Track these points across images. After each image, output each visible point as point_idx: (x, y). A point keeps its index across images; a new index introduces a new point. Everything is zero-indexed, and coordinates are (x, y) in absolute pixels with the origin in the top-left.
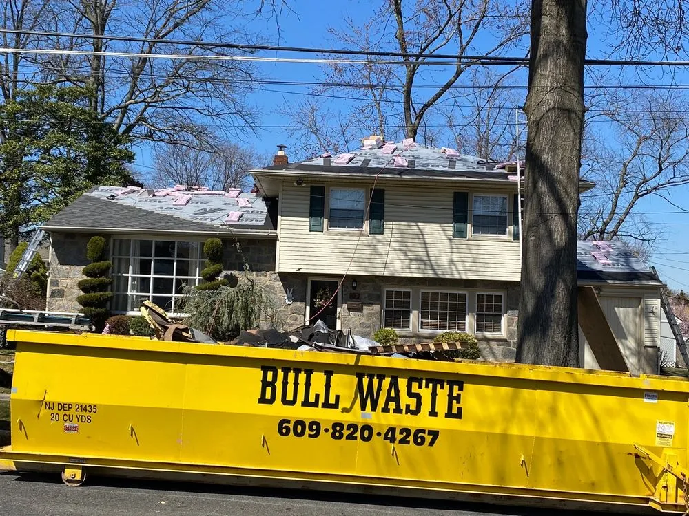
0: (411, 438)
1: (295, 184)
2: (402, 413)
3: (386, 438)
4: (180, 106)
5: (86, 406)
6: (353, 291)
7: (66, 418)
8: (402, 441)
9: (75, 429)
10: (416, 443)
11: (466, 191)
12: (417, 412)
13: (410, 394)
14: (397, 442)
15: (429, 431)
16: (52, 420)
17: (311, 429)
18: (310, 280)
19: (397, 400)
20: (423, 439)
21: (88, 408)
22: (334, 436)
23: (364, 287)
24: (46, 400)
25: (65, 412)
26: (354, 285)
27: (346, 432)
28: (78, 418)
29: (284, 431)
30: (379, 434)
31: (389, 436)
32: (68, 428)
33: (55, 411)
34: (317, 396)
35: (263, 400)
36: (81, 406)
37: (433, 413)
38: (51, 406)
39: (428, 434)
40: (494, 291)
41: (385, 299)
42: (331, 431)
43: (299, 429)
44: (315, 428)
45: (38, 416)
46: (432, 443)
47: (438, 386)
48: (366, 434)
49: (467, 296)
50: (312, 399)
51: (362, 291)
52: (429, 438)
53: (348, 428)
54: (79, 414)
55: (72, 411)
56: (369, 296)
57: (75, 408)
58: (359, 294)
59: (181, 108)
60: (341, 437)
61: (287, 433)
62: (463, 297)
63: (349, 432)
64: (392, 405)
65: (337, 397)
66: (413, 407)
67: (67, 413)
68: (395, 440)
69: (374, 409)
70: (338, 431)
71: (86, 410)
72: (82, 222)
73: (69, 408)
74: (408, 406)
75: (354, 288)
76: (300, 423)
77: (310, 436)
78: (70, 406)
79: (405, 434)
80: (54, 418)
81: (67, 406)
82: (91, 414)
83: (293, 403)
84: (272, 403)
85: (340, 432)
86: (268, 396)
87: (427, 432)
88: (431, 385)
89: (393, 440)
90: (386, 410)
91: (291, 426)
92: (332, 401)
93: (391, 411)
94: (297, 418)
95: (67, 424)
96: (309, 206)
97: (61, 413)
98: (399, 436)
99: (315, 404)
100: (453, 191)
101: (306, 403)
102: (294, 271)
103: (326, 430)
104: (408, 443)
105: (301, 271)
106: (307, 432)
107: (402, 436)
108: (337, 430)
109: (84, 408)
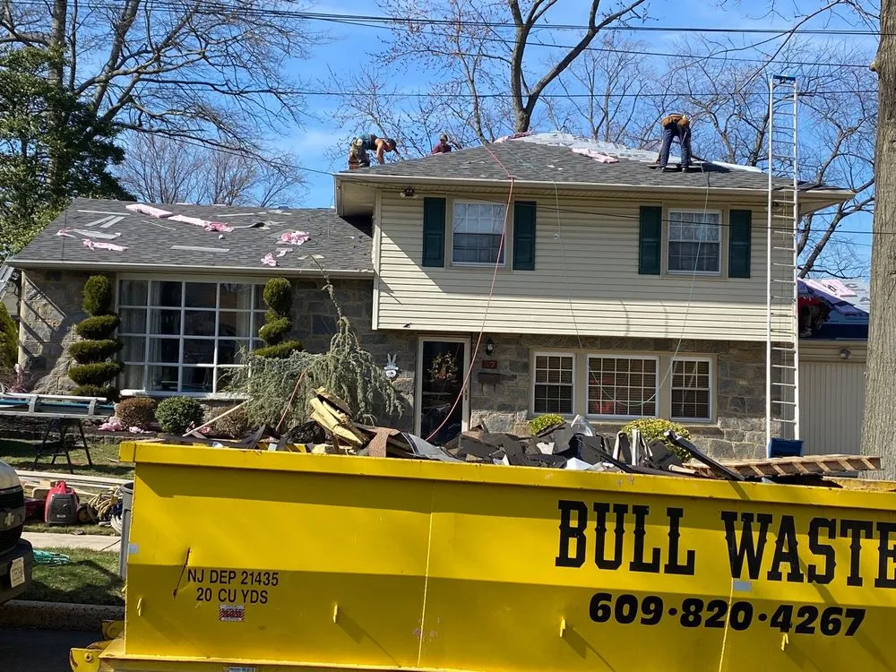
0: (817, 624)
1: (403, 195)
2: (802, 581)
3: (774, 624)
4: (186, 80)
5: (259, 574)
6: (487, 358)
7: (223, 595)
8: (802, 629)
9: (238, 614)
10: (825, 630)
11: (658, 205)
12: (828, 577)
13: (815, 548)
14: (792, 630)
15: (848, 610)
16: (198, 599)
17: (646, 610)
18: (421, 340)
19: (793, 557)
20: (837, 623)
21: (263, 578)
22: (685, 621)
23: (504, 351)
24: (190, 564)
25: (223, 586)
26: (490, 348)
27: (705, 615)
28: (245, 596)
29: (600, 613)
30: (763, 617)
31: (780, 619)
32: (226, 614)
33: (206, 584)
34: (657, 552)
35: (563, 561)
36: (252, 575)
37: (855, 580)
38: (199, 576)
39: (846, 616)
40: (696, 356)
41: (535, 369)
42: (680, 612)
43: (626, 610)
44: (653, 606)
45: (175, 594)
46: (851, 632)
47: (863, 532)
48: (741, 616)
49: (657, 363)
50: (648, 558)
51: (502, 357)
52: (846, 622)
53: (710, 608)
54: (245, 588)
55: (235, 584)
56: (511, 365)
57: (240, 578)
58: (496, 362)
59: (187, 83)
60: (696, 622)
61: (605, 618)
62: (651, 365)
63: (711, 614)
64: (785, 568)
65: (691, 554)
66: (821, 570)
67: (226, 587)
68: (790, 626)
69: (754, 573)
70: (692, 613)
71: (260, 581)
72: (72, 253)
73: (230, 578)
74: (812, 568)
75: (489, 352)
76: (628, 599)
77: (644, 621)
78: (232, 575)
79: (807, 615)
80: (203, 596)
81: (227, 574)
82: (269, 588)
83: (614, 565)
84: (579, 566)
85: (696, 614)
86: (572, 554)
87: (844, 611)
88: (850, 531)
89: (785, 627)
90: (774, 575)
91: (612, 605)
92: (682, 560)
93: (784, 577)
94: (623, 591)
95: (224, 606)
96: (422, 229)
97: (216, 587)
98: (796, 620)
99: (653, 568)
100: (639, 205)
101: (637, 565)
102: (401, 327)
103: (673, 612)
104: (812, 631)
105: (412, 328)
106: (640, 614)
107: (802, 620)
108: (692, 611)
109: (256, 576)
